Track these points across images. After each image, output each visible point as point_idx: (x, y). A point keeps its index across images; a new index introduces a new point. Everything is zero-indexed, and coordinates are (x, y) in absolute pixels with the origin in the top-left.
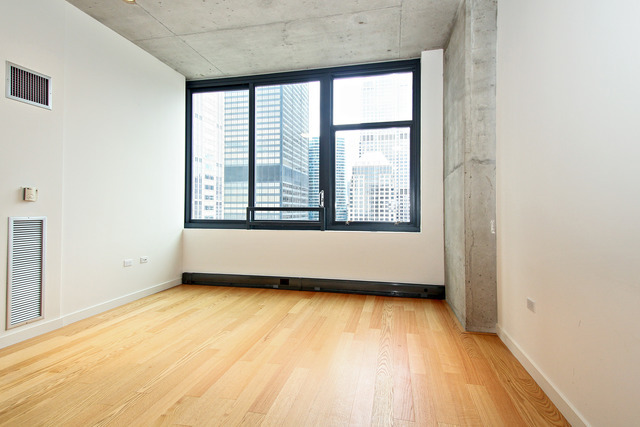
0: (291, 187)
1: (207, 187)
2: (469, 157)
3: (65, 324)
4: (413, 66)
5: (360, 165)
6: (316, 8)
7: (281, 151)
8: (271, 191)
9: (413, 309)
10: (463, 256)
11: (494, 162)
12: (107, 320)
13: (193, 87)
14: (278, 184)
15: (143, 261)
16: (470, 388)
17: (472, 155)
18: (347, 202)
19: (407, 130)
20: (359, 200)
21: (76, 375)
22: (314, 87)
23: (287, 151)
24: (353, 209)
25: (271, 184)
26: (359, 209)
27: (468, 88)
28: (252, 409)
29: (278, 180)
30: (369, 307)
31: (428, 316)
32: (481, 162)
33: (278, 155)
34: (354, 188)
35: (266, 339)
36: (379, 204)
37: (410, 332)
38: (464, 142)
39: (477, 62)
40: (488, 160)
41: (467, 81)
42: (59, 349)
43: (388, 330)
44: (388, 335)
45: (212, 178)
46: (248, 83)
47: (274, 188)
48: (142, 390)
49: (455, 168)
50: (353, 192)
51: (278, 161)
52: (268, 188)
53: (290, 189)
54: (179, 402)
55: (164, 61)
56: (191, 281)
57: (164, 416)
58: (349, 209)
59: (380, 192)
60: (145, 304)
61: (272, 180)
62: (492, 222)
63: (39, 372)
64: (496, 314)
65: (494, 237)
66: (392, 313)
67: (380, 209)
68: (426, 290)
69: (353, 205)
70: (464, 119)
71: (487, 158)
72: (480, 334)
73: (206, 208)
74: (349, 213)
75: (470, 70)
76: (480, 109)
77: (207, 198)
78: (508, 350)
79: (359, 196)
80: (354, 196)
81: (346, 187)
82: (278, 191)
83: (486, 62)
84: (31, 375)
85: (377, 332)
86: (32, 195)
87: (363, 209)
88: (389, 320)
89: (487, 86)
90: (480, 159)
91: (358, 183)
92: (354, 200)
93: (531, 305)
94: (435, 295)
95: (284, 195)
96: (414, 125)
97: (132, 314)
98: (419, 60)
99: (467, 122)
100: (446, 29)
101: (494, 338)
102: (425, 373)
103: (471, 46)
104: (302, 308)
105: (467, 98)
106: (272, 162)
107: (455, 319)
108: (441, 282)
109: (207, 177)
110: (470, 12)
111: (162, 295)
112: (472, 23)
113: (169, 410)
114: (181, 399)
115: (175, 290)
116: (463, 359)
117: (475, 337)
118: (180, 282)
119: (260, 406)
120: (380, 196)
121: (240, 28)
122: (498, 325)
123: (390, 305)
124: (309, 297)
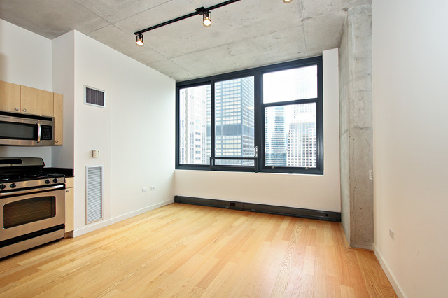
0: (248, 138)
1: (197, 140)
2: (352, 126)
3: (113, 223)
4: (317, 61)
5: (295, 122)
6: (246, 33)
7: (241, 115)
8: (236, 141)
9: (315, 228)
10: (349, 194)
11: (372, 129)
12: (133, 222)
13: (180, 85)
14: (240, 137)
15: (152, 189)
16: (343, 288)
17: (355, 124)
18: (286, 148)
19: (314, 105)
20: (294, 146)
21: (114, 253)
22: (251, 80)
23: (245, 115)
24: (290, 152)
25: (236, 137)
26: (294, 152)
27: (351, 77)
28: (199, 285)
29: (240, 133)
30: (285, 224)
31: (325, 234)
32: (361, 129)
33: (240, 117)
34: (290, 138)
35: (215, 241)
36: (309, 149)
37: (309, 245)
38: (349, 115)
39: (357, 59)
40: (367, 127)
41: (350, 73)
42: (109, 237)
43: (295, 242)
44: (293, 245)
45: (199, 134)
46: (210, 80)
47: (238, 139)
48: (143, 265)
49: (345, 132)
50: (290, 141)
51: (239, 122)
52: (234, 139)
53: (247, 140)
54: (160, 275)
55: (163, 73)
56: (180, 201)
57: (152, 282)
58: (287, 152)
59: (309, 140)
60: (154, 214)
61: (236, 134)
62: (370, 171)
63: (98, 249)
64: (373, 237)
65: (372, 183)
66: (299, 229)
67: (309, 152)
68: (327, 215)
69: (291, 149)
70: (349, 99)
71: (366, 126)
72: (360, 250)
73: (197, 152)
74: (288, 155)
75: (352, 65)
76: (360, 91)
77: (197, 146)
78: (378, 263)
79: (294, 143)
80: (291, 143)
81: (285, 137)
82: (240, 141)
83: (364, 59)
84: (94, 250)
85: (287, 242)
86: (96, 154)
87: (298, 152)
88: (297, 235)
89: (365, 75)
90: (361, 127)
91: (294, 135)
92: (291, 146)
93: (391, 234)
94: (333, 219)
95: (244, 144)
96: (319, 101)
97: (146, 220)
98: (322, 56)
99: (351, 101)
100: (338, 35)
101: (370, 253)
102: (312, 274)
103: (353, 47)
104: (241, 222)
105: (351, 84)
106: (236, 122)
107: (344, 237)
108: (338, 210)
109: (197, 133)
110: (351, 25)
111: (163, 209)
112: (352, 33)
113: (156, 279)
114: (162, 273)
115: (169, 206)
116: (343, 267)
117: (356, 252)
118: (173, 202)
119: (203, 284)
120: (309, 143)
121: (203, 50)
122: (374, 244)
123: (300, 225)
124: (247, 215)
